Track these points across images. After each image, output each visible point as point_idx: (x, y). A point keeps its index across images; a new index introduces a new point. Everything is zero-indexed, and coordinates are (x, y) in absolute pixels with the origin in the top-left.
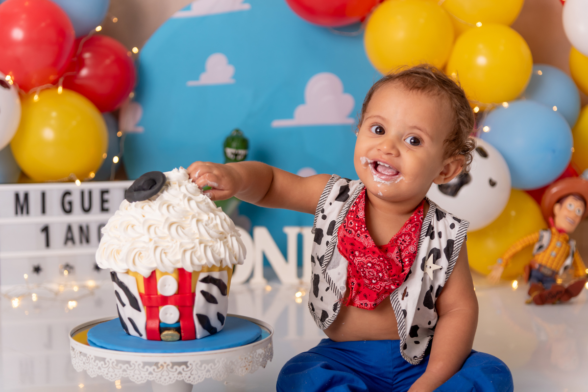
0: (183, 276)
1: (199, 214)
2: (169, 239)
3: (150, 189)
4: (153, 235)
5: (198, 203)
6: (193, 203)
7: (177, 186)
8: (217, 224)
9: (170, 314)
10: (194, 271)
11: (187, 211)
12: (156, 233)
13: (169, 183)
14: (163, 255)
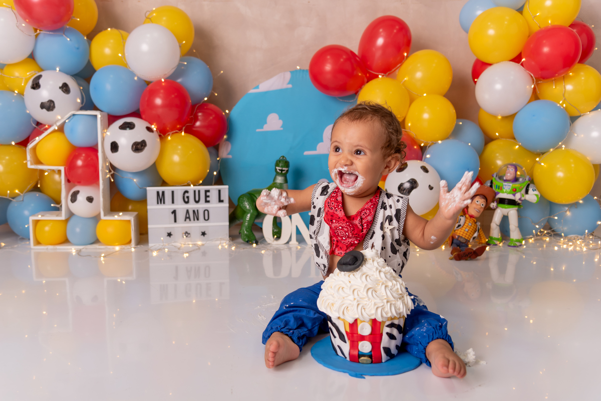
0: (375, 323)
1: (386, 281)
2: (367, 299)
3: (353, 264)
4: (356, 296)
5: (385, 273)
6: (382, 275)
7: (371, 261)
8: (398, 289)
9: (365, 347)
10: (383, 321)
11: (379, 280)
12: (358, 295)
13: (366, 259)
14: (363, 310)
